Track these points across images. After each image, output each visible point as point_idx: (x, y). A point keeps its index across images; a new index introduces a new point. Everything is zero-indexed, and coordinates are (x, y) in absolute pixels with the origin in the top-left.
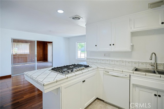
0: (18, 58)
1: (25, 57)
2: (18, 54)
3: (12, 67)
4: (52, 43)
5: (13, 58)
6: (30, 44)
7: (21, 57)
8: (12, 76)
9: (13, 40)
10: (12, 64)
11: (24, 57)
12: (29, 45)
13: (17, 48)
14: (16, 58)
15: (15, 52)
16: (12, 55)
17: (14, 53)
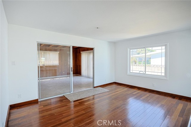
0: (46, 70)
1: (54, 70)
2: (45, 65)
3: (39, 82)
4: (92, 51)
5: (40, 70)
6: (59, 52)
7: (50, 70)
8: (39, 100)
9: (39, 44)
10: (39, 77)
11: (52, 70)
12: (59, 54)
13: (44, 58)
14: (44, 71)
15: (42, 63)
16: (38, 67)
17: (41, 65)
